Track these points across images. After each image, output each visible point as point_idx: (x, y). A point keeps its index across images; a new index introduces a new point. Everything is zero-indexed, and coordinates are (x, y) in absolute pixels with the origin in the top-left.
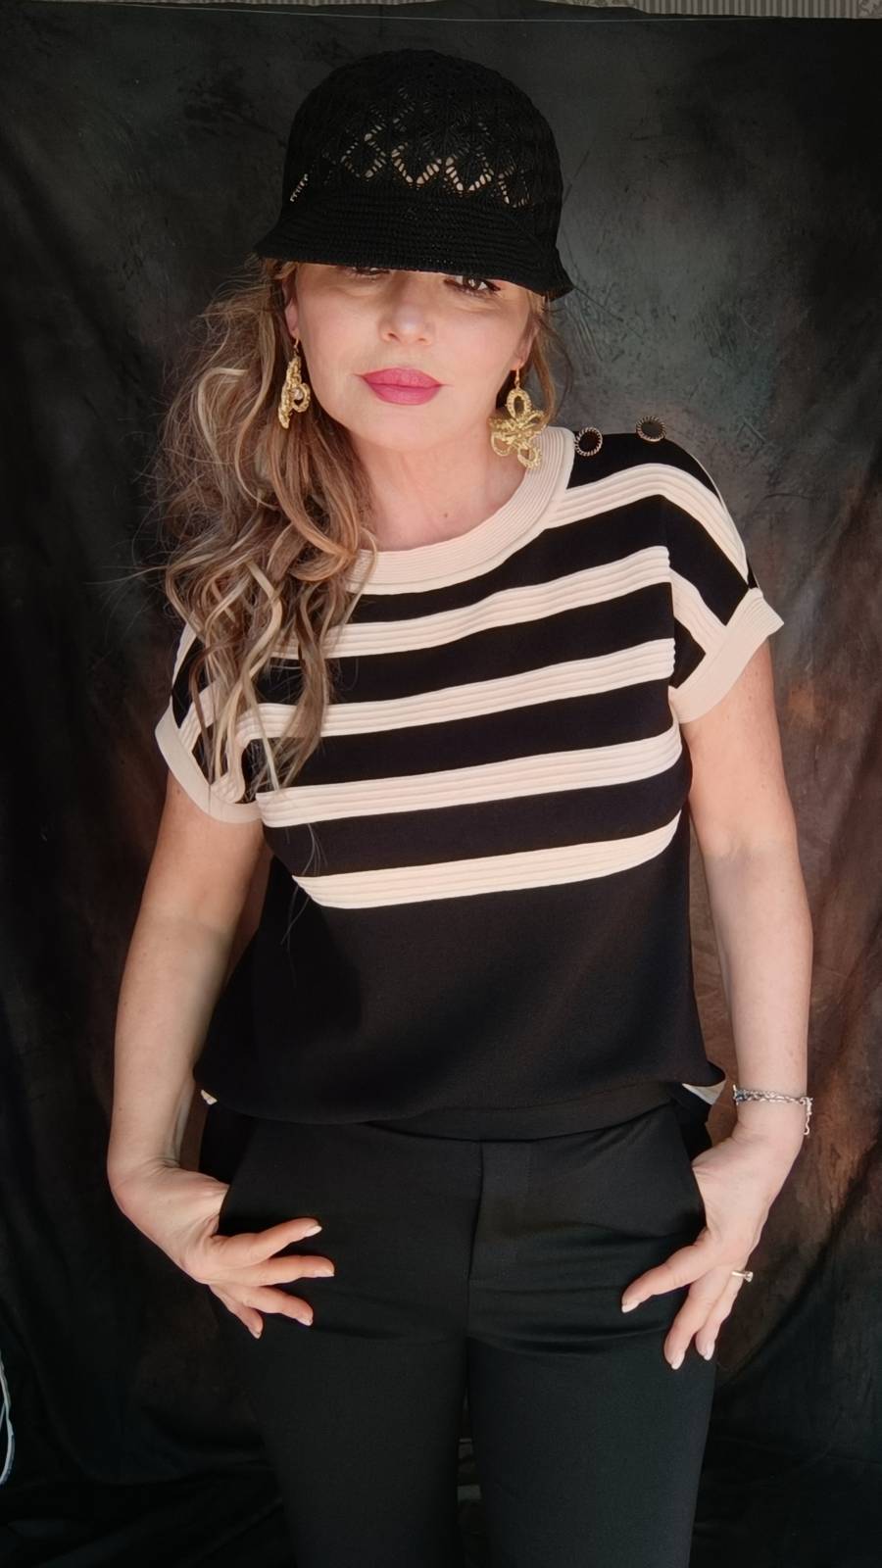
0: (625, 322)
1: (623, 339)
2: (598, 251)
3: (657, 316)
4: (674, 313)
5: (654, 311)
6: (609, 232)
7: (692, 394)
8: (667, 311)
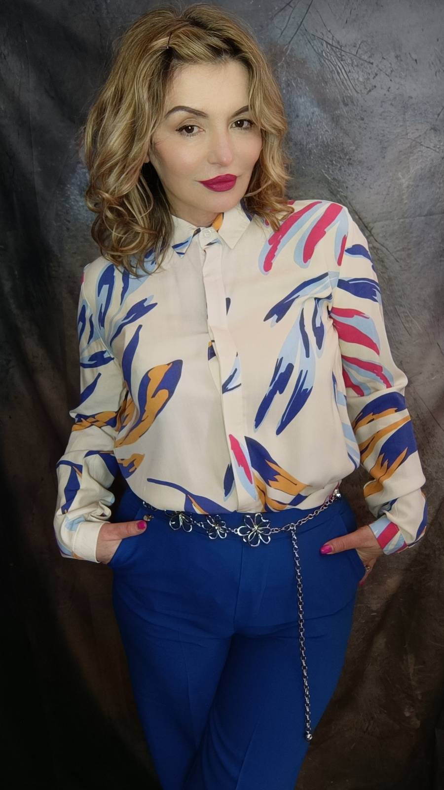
0: (375, 65)
1: (373, 78)
2: (347, 22)
3: (401, 60)
8: (409, 56)
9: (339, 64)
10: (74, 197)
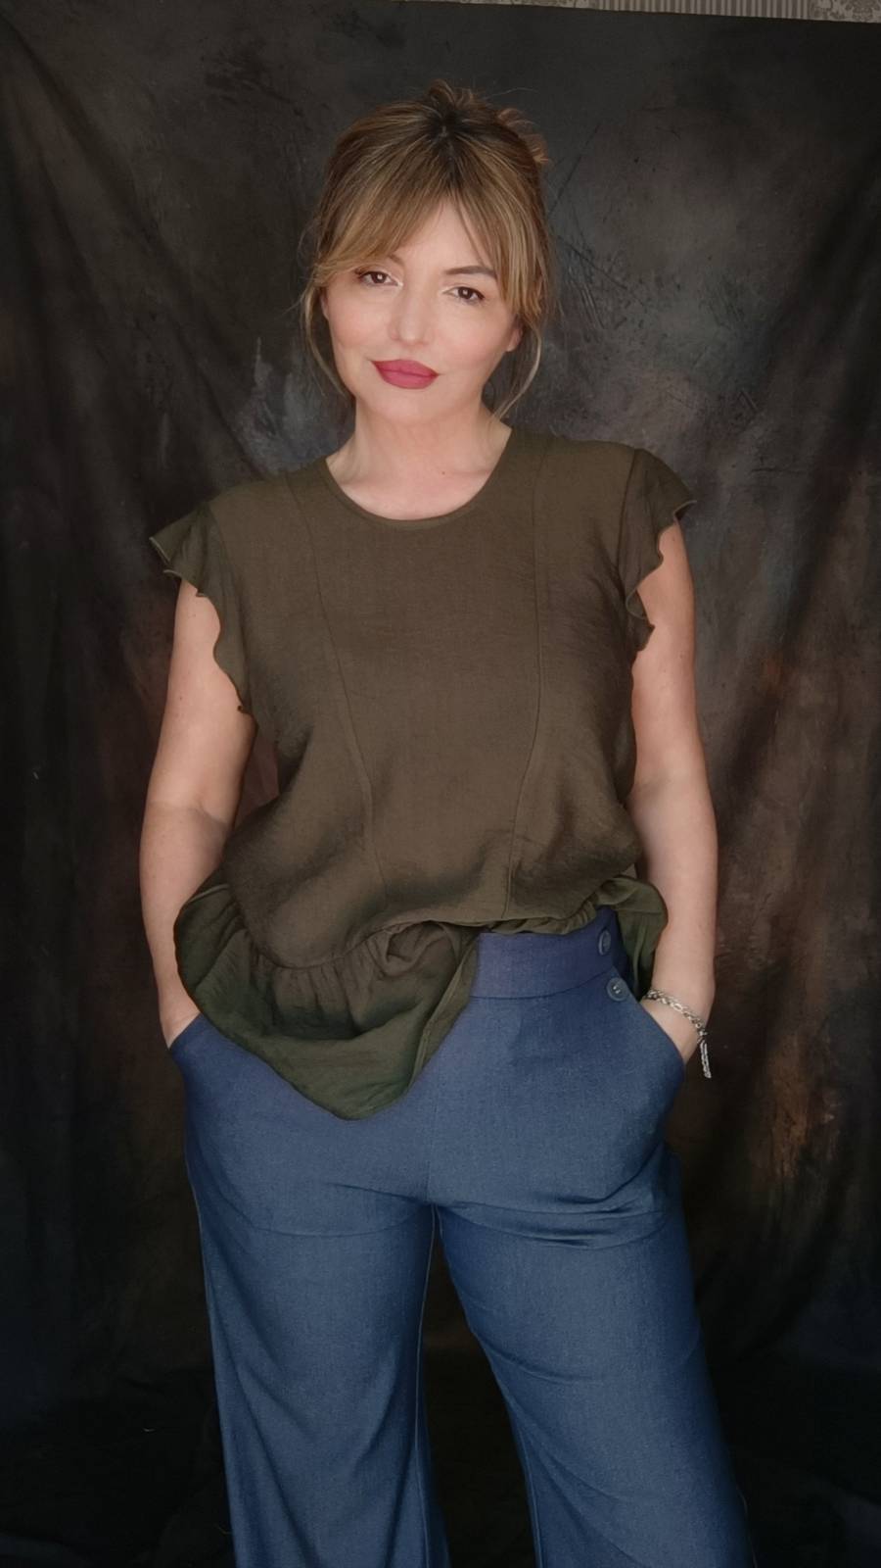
0: (629, 290)
1: (626, 307)
2: (605, 219)
3: (661, 285)
4: (678, 280)
5: (658, 280)
6: (617, 201)
7: (695, 363)
8: (671, 280)
9: (585, 287)
10: (247, 430)
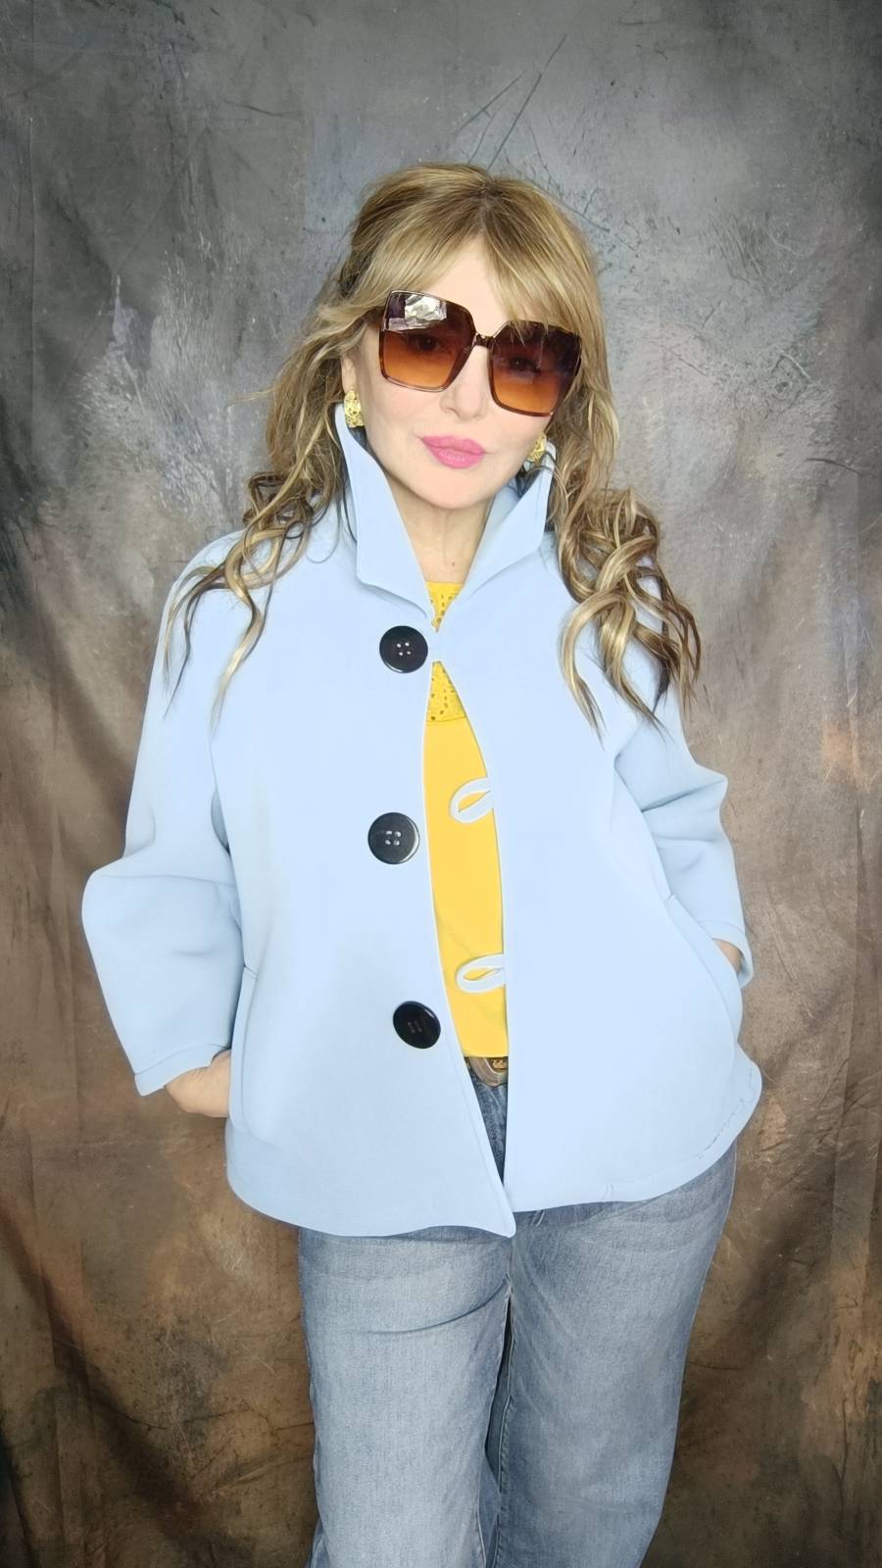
0: (611, 234)
1: (610, 251)
2: (575, 152)
3: (655, 227)
4: (677, 224)
5: (650, 221)
6: (590, 130)
7: (707, 318)
8: (667, 223)
10: (98, 394)
